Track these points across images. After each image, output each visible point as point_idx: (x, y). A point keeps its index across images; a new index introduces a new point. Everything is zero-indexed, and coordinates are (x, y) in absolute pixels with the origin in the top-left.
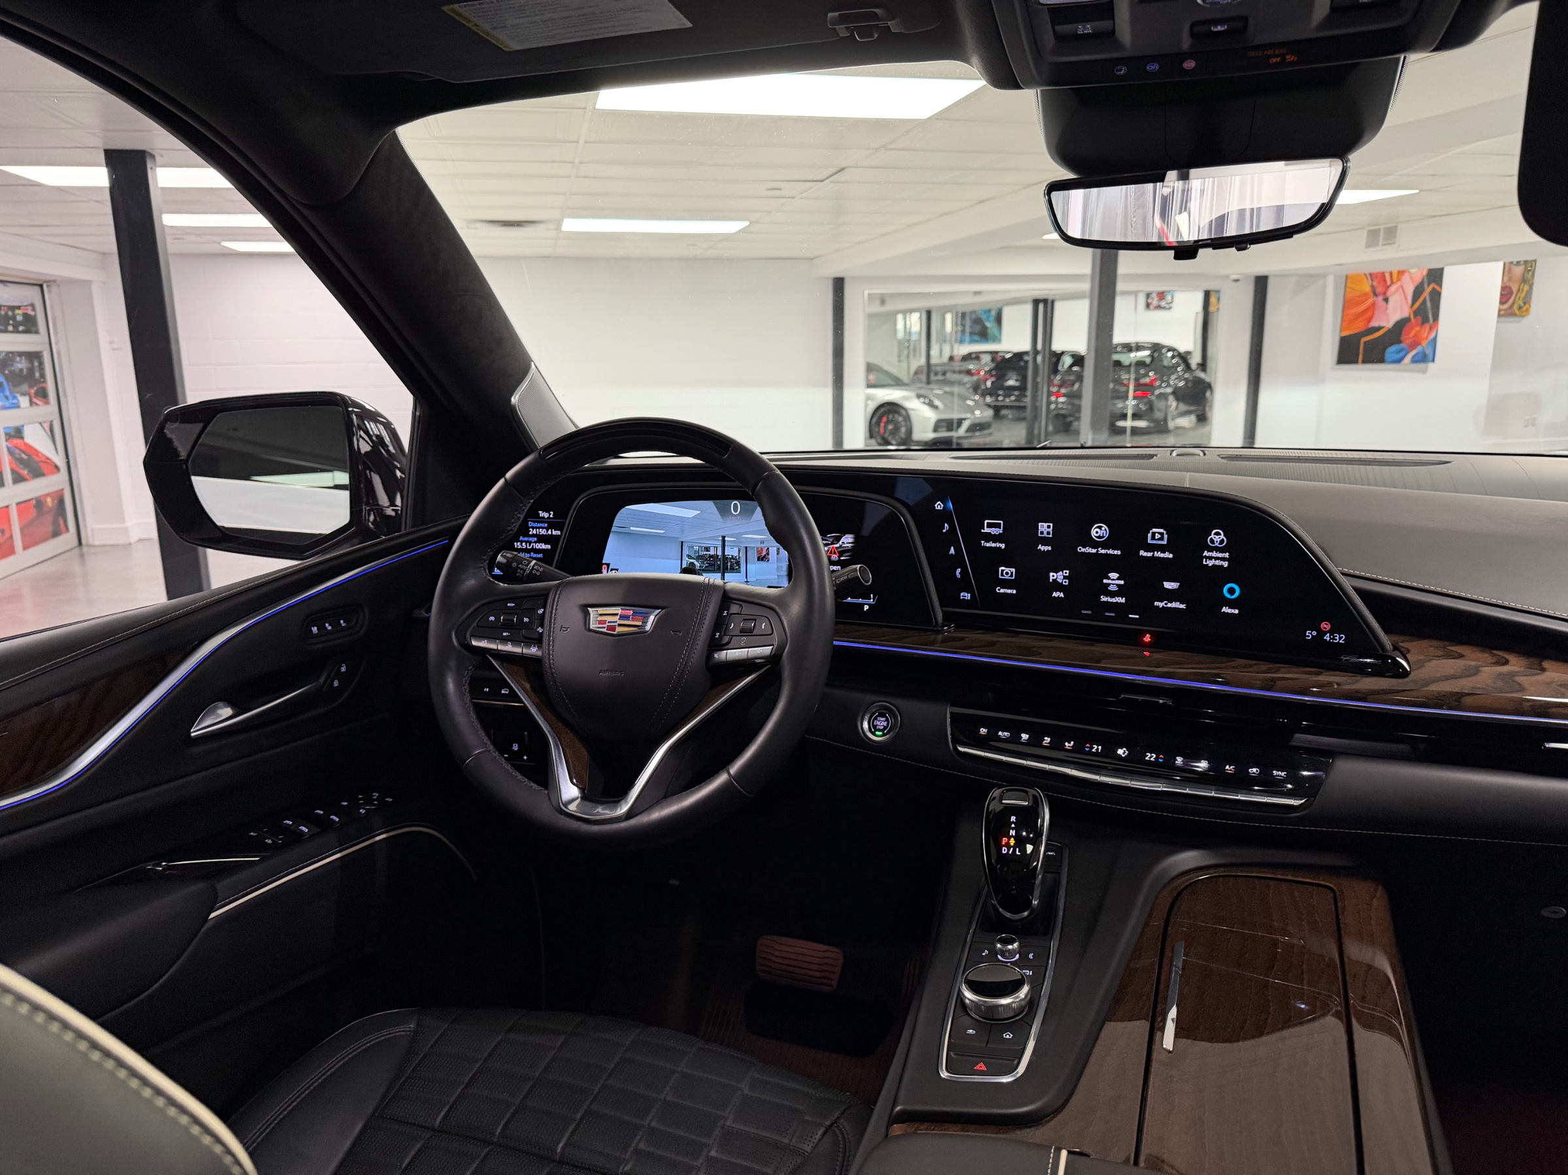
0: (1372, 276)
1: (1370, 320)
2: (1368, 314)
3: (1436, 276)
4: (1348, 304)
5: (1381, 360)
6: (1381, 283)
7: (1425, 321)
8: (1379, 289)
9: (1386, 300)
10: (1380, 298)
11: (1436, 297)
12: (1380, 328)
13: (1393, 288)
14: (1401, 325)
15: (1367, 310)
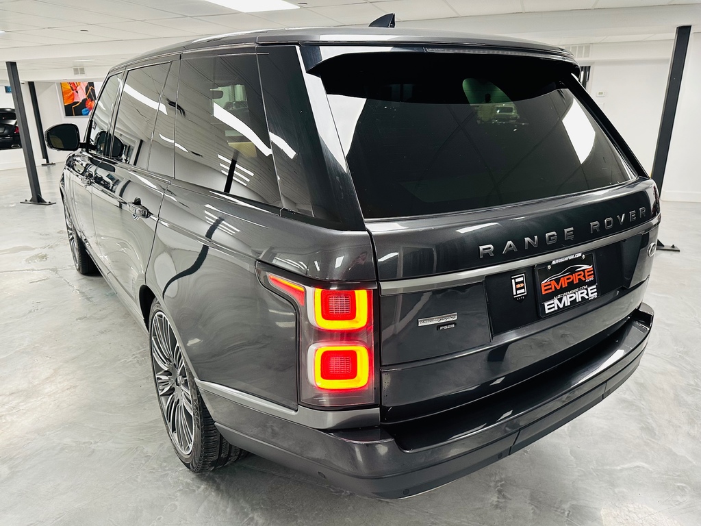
0: (70, 84)
1: (73, 99)
2: (72, 97)
3: (91, 84)
4: (63, 93)
5: (82, 115)
6: (74, 86)
7: (92, 100)
8: (74, 88)
9: (77, 92)
10: (75, 91)
11: (93, 91)
12: (78, 102)
13: (78, 88)
14: (84, 101)
15: (71, 95)
